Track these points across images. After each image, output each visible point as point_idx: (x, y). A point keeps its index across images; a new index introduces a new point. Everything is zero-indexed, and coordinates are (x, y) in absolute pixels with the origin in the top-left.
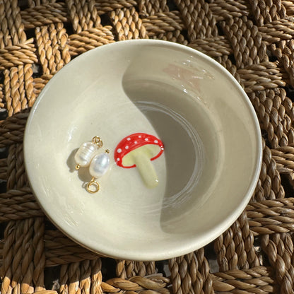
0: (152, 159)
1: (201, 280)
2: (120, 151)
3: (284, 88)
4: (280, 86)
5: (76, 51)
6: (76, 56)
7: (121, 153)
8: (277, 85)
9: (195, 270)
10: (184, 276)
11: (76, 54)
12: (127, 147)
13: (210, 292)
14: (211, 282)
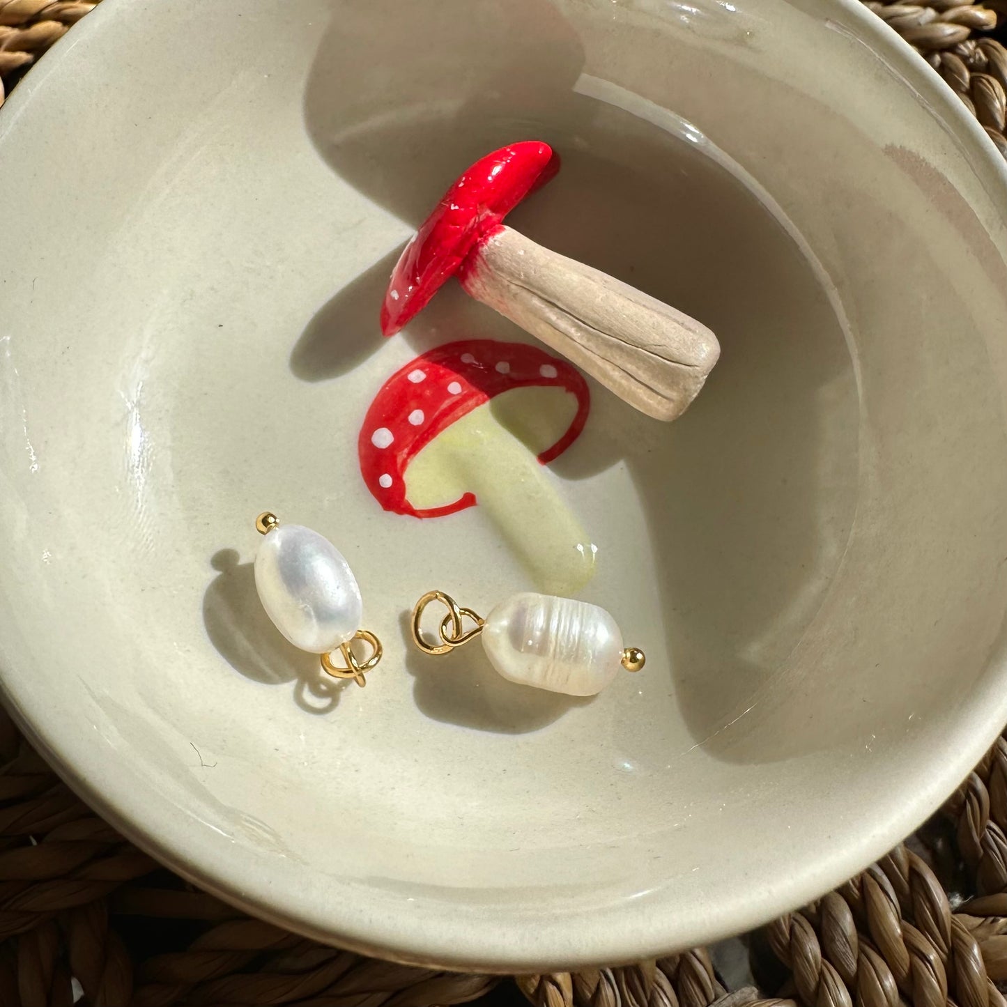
1: (933, 956)
2: (384, 438)
3: (993, 34)
4: (977, 32)
5: (15, 46)
6: (24, 69)
7: (394, 448)
8: (964, 31)
9: (892, 922)
10: (853, 966)
11: (23, 57)
12: (417, 417)
13: (985, 1000)
14: (976, 951)
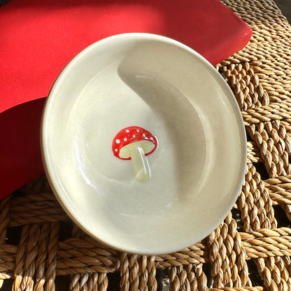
0: (146, 155)
2: (118, 141)
7: (120, 144)
